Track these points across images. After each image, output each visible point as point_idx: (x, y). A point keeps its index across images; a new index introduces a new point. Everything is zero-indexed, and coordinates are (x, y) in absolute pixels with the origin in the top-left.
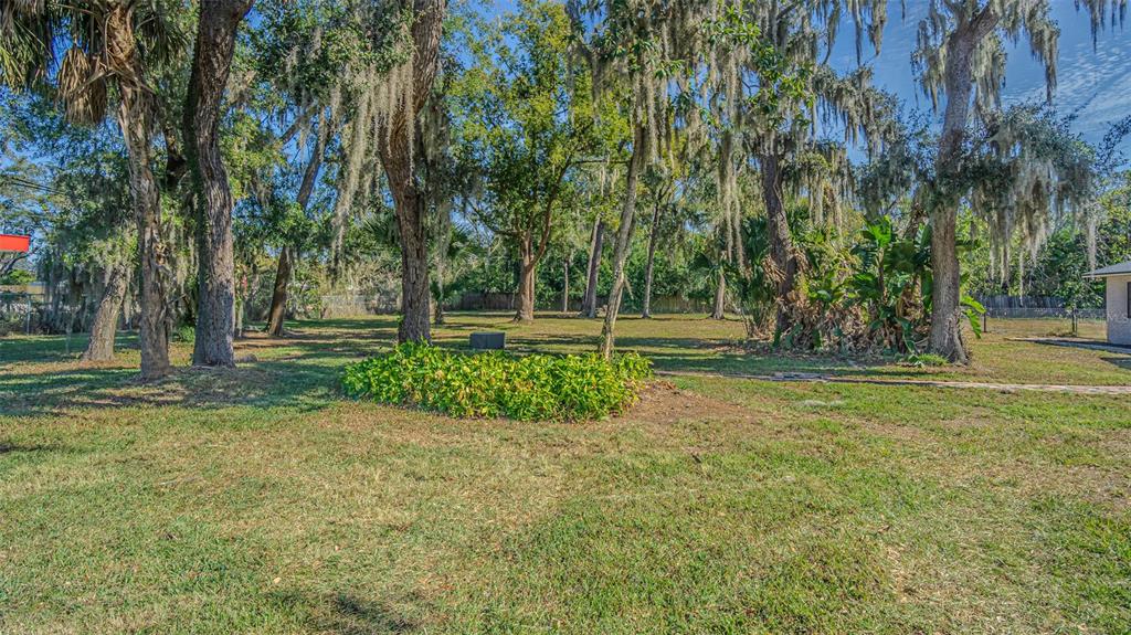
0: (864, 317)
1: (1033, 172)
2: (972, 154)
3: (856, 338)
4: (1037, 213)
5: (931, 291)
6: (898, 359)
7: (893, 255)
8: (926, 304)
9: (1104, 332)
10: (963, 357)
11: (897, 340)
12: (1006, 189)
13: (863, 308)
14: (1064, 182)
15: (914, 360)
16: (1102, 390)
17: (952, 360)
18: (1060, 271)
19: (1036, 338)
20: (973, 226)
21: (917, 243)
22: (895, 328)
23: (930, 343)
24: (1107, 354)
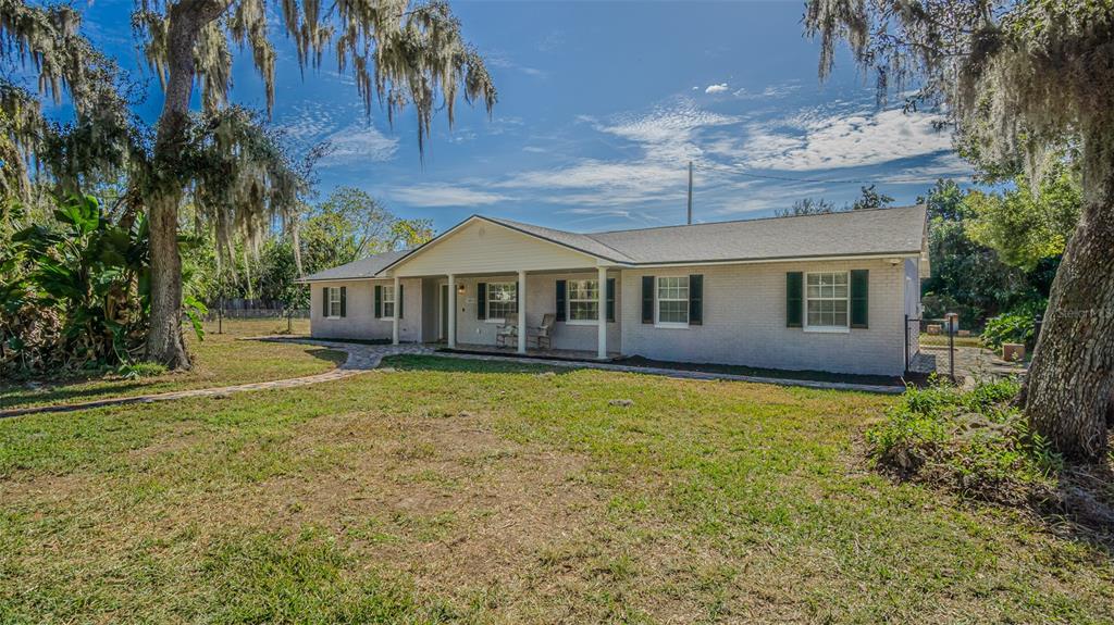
0: (59, 321)
1: (251, 176)
2: (194, 144)
3: (46, 351)
4: (255, 216)
5: (149, 290)
6: (104, 373)
7: (101, 246)
8: (144, 305)
9: (309, 328)
10: (185, 362)
11: (106, 349)
12: (226, 186)
13: (59, 311)
14: (276, 190)
15: (127, 371)
16: (301, 381)
17: (172, 367)
18: (283, 279)
19: (261, 337)
20: (198, 222)
21: (135, 235)
22: (104, 335)
23: (147, 350)
24: (310, 347)
